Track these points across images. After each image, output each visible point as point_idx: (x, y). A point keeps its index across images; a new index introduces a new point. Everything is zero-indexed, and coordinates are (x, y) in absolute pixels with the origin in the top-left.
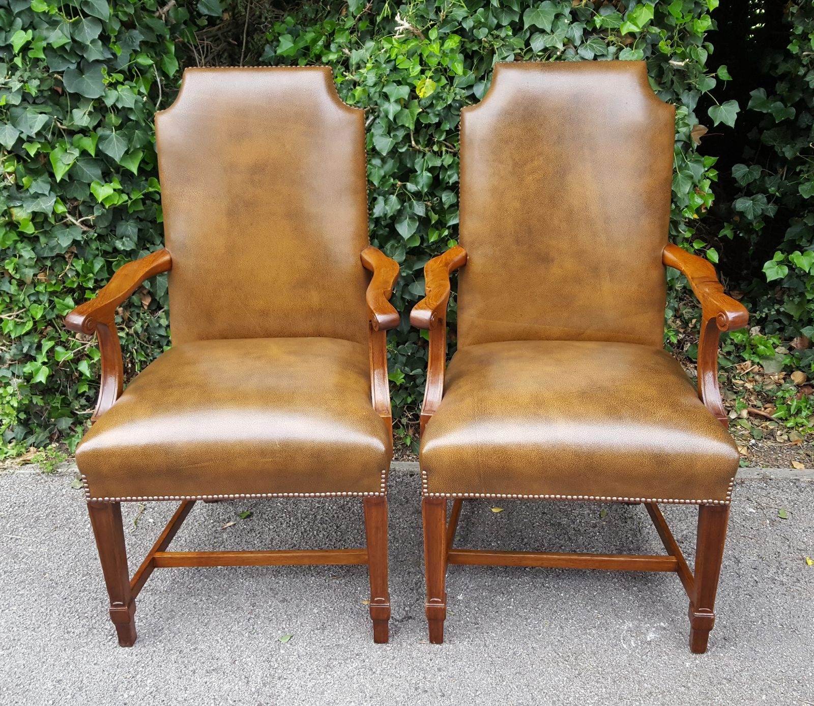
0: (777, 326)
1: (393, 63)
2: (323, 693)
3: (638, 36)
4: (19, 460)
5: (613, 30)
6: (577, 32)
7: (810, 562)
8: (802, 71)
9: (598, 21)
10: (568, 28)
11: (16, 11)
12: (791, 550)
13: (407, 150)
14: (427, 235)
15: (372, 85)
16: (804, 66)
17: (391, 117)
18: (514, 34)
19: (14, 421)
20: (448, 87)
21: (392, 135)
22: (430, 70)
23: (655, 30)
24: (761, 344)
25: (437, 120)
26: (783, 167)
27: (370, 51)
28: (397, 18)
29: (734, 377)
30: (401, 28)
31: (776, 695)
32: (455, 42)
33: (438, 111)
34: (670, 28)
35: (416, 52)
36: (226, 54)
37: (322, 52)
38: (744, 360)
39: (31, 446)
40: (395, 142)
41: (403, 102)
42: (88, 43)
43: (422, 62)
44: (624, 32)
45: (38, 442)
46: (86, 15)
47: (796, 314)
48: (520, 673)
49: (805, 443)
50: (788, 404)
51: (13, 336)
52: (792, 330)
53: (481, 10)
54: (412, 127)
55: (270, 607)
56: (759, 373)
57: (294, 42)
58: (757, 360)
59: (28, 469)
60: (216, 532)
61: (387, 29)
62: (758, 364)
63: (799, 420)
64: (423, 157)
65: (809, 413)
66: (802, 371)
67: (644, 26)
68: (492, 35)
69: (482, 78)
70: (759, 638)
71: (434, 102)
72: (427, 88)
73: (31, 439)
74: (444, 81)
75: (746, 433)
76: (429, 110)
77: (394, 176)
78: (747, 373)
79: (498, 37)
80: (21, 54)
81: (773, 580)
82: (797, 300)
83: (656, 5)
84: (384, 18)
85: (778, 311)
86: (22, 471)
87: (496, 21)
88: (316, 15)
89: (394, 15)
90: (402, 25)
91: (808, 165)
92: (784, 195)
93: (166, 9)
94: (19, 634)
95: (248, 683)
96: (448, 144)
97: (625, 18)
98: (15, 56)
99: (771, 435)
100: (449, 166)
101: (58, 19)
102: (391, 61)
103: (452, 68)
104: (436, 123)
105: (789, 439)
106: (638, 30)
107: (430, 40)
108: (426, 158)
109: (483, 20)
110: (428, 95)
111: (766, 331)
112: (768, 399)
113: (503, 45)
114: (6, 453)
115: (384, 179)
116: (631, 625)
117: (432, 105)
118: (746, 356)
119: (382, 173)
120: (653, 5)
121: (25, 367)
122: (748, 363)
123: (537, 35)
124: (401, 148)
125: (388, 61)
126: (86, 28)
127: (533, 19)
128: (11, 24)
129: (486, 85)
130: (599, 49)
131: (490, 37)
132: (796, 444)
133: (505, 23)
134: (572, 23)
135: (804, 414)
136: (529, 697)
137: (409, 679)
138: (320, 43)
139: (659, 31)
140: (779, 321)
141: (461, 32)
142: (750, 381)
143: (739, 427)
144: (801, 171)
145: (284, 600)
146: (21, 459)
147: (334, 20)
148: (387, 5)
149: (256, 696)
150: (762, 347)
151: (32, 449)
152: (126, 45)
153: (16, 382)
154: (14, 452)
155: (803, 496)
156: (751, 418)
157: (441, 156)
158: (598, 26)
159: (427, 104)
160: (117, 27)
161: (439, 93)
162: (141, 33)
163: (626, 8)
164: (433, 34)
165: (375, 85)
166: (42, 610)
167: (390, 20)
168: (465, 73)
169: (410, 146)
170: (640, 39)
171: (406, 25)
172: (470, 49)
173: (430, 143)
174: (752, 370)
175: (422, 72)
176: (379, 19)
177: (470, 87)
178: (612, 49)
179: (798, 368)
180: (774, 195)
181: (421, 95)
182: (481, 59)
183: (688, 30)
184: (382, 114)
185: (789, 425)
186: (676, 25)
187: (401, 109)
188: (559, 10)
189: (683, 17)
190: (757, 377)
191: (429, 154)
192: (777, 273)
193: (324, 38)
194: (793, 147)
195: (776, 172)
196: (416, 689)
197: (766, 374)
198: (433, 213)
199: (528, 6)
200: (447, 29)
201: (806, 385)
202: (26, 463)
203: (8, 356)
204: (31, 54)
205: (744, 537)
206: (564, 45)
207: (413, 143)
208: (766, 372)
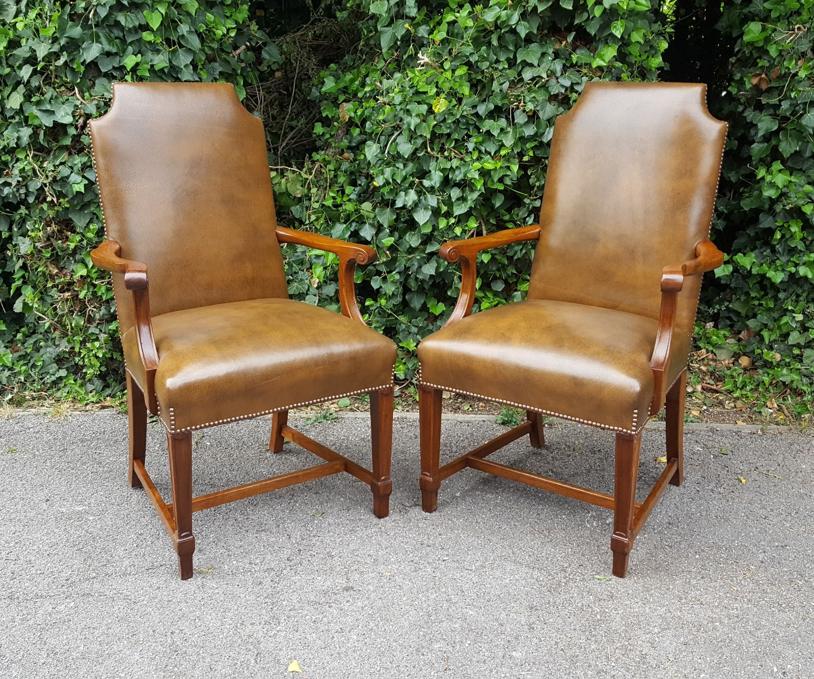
0: (729, 323)
1: (415, 88)
2: (348, 545)
3: (605, 70)
4: (98, 405)
5: (586, 64)
6: (558, 66)
7: (744, 481)
8: (741, 108)
9: (574, 58)
10: (551, 63)
11: (129, 41)
12: (729, 473)
13: (424, 155)
14: (438, 224)
15: (398, 103)
16: (741, 104)
17: (412, 128)
18: (510, 67)
19: (97, 371)
20: (457, 106)
21: (412, 142)
22: (444, 92)
23: (618, 64)
24: (714, 335)
25: (448, 131)
26: (730, 192)
27: (398, 80)
28: (420, 55)
29: (692, 362)
30: (422, 62)
31: (707, 555)
32: (464, 71)
33: (449, 124)
34: (630, 65)
35: (433, 81)
36: (277, 102)
37: (358, 89)
38: (700, 348)
39: (107, 396)
40: (415, 147)
41: (422, 118)
42: (182, 67)
43: (437, 87)
44: (594, 66)
45: (113, 393)
46: (181, 46)
47: (743, 312)
48: (503, 539)
49: (749, 409)
50: (735, 381)
51: (104, 298)
52: (740, 325)
53: (484, 48)
54: (429, 136)
55: (306, 496)
56: (713, 360)
57: (336, 83)
58: (711, 348)
59: (106, 412)
60: (261, 452)
61: (411, 65)
62: (712, 352)
63: (744, 392)
64: (436, 161)
65: (753, 387)
66: (749, 357)
67: (609, 62)
68: (492, 67)
69: (484, 100)
70: (697, 523)
71: (446, 116)
72: (441, 105)
73: (108, 391)
74: (454, 102)
75: (700, 402)
76: (441, 124)
77: (412, 175)
78: (703, 359)
79: (496, 69)
80: (131, 73)
81: (712, 491)
82: (743, 298)
83: (619, 47)
84: (409, 56)
85: (727, 307)
86: (100, 413)
87: (495, 58)
88: (354, 64)
89: (416, 54)
90: (423, 59)
91: (749, 188)
92: (731, 212)
93: (238, 52)
94: (107, 508)
95: (290, 537)
96: (456, 151)
97: (595, 57)
98: (126, 74)
99: (721, 403)
100: (457, 167)
101: (161, 48)
102: (414, 87)
103: (461, 92)
104: (447, 134)
105: (735, 407)
106: (605, 64)
107: (444, 70)
108: (438, 161)
109: (485, 55)
110: (441, 111)
111: (719, 327)
112: (720, 379)
113: (500, 76)
114: (88, 400)
115: (405, 178)
116: (594, 514)
117: (444, 120)
118: (701, 345)
119: (404, 173)
120: (617, 47)
121: (110, 325)
122: (704, 351)
123: (527, 68)
124: (419, 153)
125: (412, 87)
126: (181, 56)
127: (524, 56)
128: (124, 51)
129: (487, 106)
130: (575, 79)
131: (491, 69)
132: (741, 410)
133: (502, 59)
134: (554, 59)
135: (748, 388)
136: (510, 552)
137: (416, 538)
138: (357, 83)
139: (621, 65)
140: (730, 318)
141: (469, 64)
142: (705, 365)
143: (694, 398)
144: (743, 192)
145: (317, 493)
146: (100, 405)
147: (368, 66)
148: (411, 46)
149: (296, 545)
150: (714, 338)
151: (108, 398)
152: (208, 72)
153: (103, 337)
154: (94, 399)
155: (742, 441)
156: (705, 392)
157: (451, 159)
158: (574, 62)
159: (441, 120)
160: (203, 58)
161: (450, 110)
162: (220, 65)
163: (596, 49)
164: (447, 65)
165: (400, 104)
166: (124, 494)
167: (414, 57)
168: (470, 96)
169: (427, 152)
170: (606, 72)
171: (427, 60)
172: (475, 78)
173: (442, 150)
174: (707, 357)
175: (438, 94)
176: (405, 57)
177: (474, 107)
178: (585, 79)
179: (745, 354)
180: (723, 213)
181: (436, 111)
182: (484, 87)
183: (645, 66)
184: (405, 127)
185: (735, 395)
186: (636, 62)
187: (420, 123)
188: (544, 50)
189: (640, 56)
190: (711, 363)
191: (441, 159)
192: (724, 270)
193: (360, 79)
194: (737, 173)
195: (725, 196)
196: (422, 544)
197: (719, 360)
198: (443, 205)
199: (521, 47)
200: (457, 63)
201: (752, 369)
202: (103, 407)
203: (98, 316)
204: (139, 73)
205: (691, 464)
206: (548, 77)
207: (429, 149)
208: (719, 358)
